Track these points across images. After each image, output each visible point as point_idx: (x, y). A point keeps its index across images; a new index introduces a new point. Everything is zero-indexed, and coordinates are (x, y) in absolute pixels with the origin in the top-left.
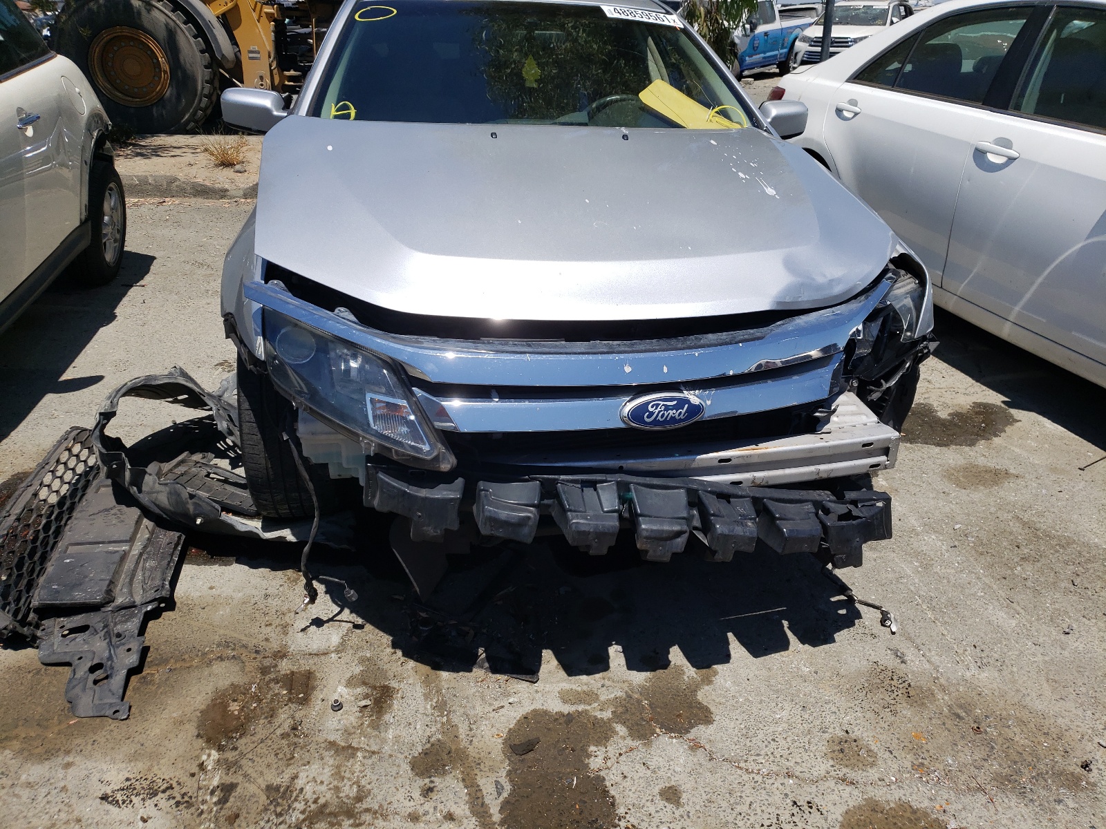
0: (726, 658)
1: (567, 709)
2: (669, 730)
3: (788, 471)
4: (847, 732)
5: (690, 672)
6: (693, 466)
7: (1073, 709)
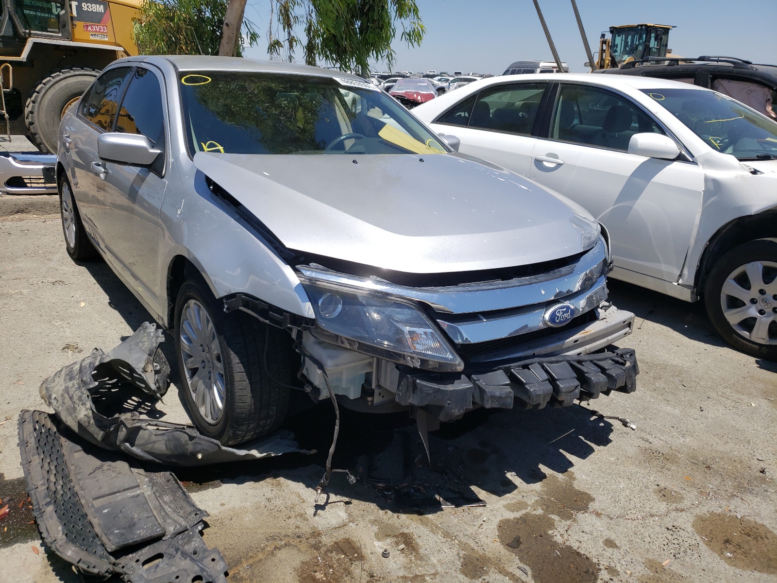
0: (571, 465)
1: (518, 515)
2: (579, 510)
3: (598, 343)
4: (658, 485)
5: (560, 476)
6: (564, 347)
7: (734, 446)
